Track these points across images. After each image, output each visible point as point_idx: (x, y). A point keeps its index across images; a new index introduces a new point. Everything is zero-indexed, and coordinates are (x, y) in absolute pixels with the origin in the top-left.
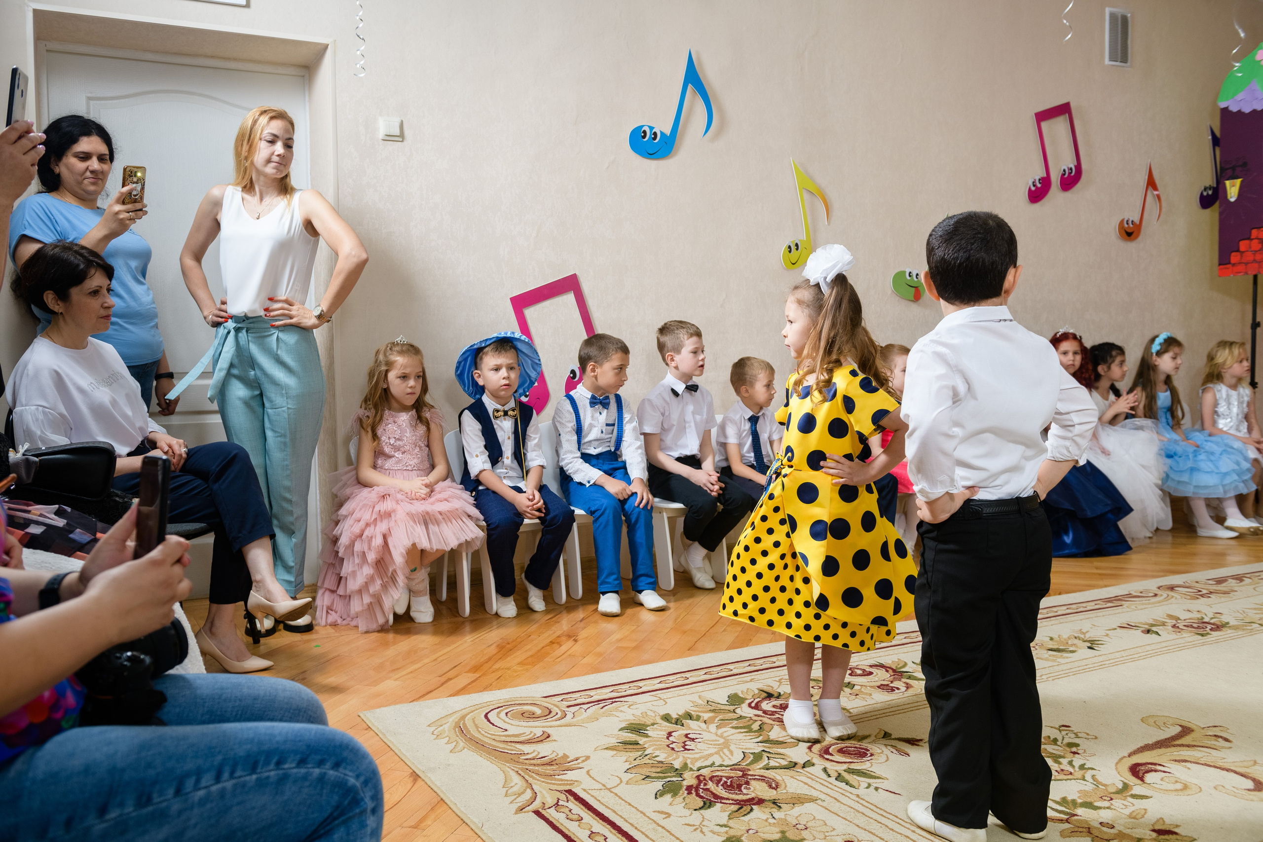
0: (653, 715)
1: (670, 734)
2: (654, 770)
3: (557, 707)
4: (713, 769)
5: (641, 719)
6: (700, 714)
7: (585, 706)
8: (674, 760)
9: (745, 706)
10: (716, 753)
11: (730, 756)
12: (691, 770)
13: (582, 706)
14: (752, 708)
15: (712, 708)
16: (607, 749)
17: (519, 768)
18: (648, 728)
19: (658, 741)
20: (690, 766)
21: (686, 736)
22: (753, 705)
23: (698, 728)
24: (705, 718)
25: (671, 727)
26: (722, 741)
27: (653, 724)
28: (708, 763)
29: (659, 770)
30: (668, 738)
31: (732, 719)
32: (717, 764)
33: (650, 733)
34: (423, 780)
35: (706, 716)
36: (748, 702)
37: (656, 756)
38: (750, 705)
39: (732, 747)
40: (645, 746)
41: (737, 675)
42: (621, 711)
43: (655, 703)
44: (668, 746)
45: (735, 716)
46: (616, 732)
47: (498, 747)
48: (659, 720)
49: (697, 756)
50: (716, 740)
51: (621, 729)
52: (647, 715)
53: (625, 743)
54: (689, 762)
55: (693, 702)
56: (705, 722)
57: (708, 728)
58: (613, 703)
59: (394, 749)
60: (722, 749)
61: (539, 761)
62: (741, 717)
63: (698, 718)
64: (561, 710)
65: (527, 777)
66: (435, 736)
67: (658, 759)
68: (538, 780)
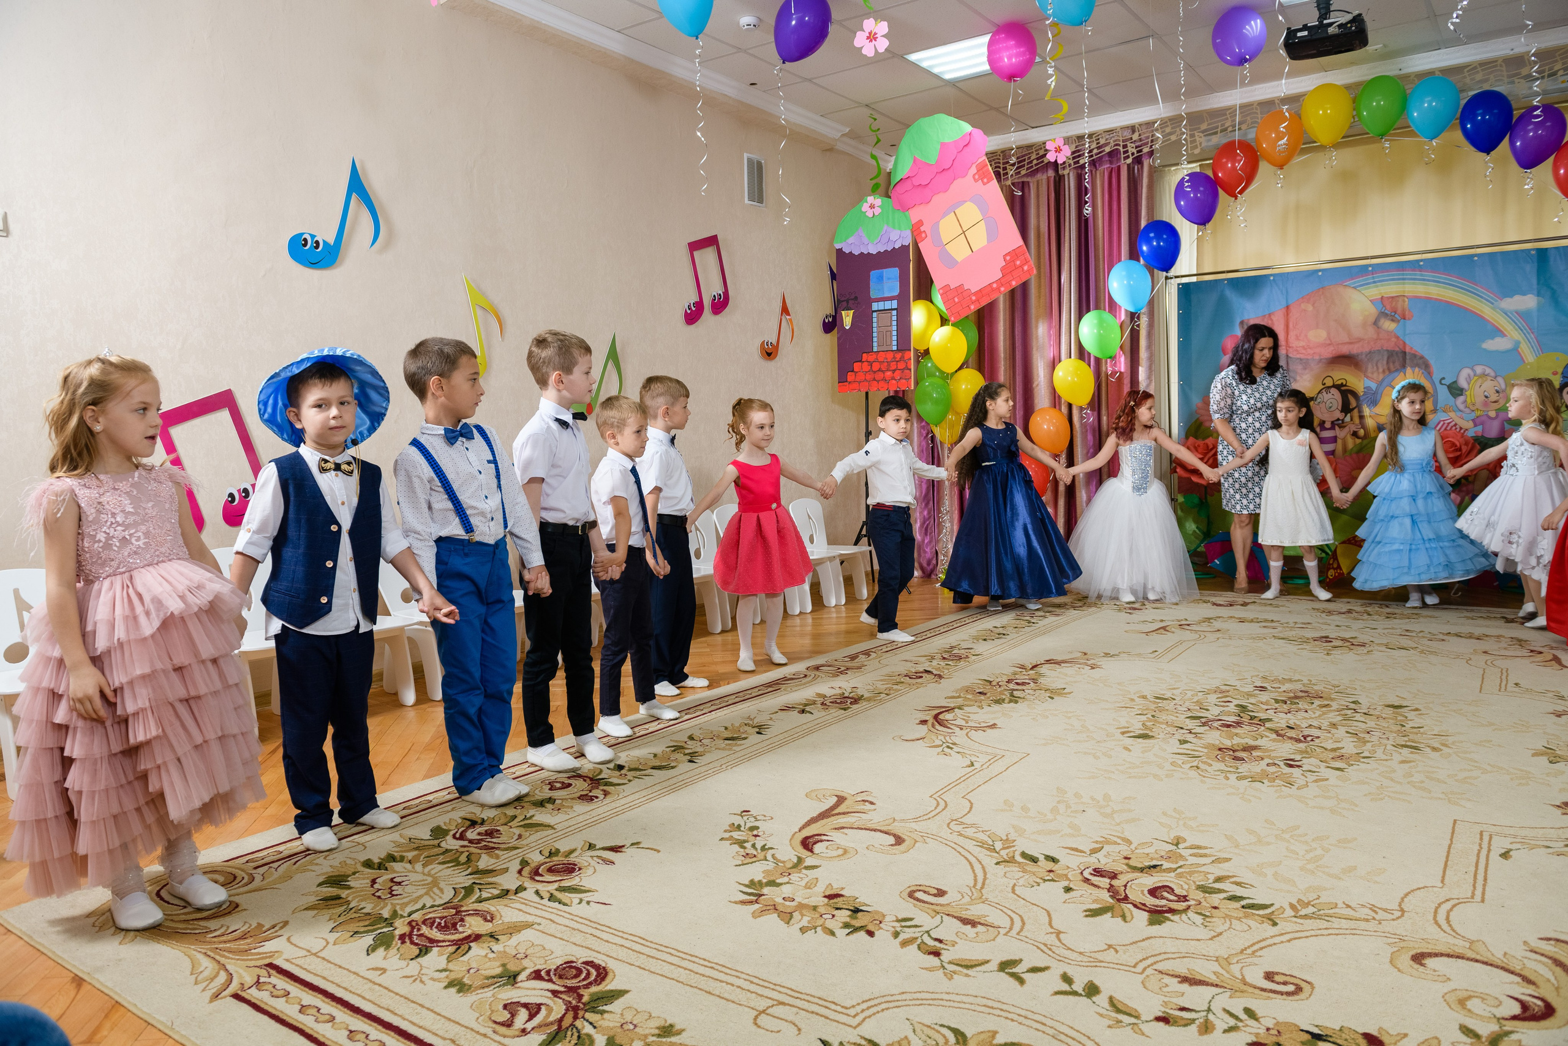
0: (353, 863)
1: (374, 882)
2: (362, 924)
3: (243, 870)
4: (424, 911)
5: (340, 869)
6: (404, 854)
7: (275, 865)
8: (382, 908)
9: (449, 838)
10: (427, 894)
11: (441, 895)
12: (402, 916)
13: (271, 865)
14: (457, 839)
15: (417, 845)
16: (306, 909)
17: (207, 949)
18: (349, 879)
19: (362, 891)
20: (400, 912)
21: (392, 880)
22: (458, 835)
23: (403, 870)
24: (410, 858)
25: (372, 873)
26: (430, 879)
27: (354, 873)
28: (419, 906)
29: (367, 923)
30: (372, 886)
31: (438, 855)
32: (428, 905)
33: (352, 884)
34: (90, 984)
35: (410, 855)
36: (452, 833)
37: (362, 909)
38: (454, 836)
39: (442, 885)
40: (350, 899)
41: (437, 805)
42: (317, 864)
43: (353, 849)
44: (373, 895)
45: (441, 850)
46: (314, 889)
47: (178, 928)
48: (360, 868)
49: (405, 900)
50: (423, 880)
51: (320, 885)
52: (346, 864)
53: (325, 899)
54: (398, 908)
55: (394, 842)
56: (410, 862)
57: (413, 868)
59: (45, 951)
60: (431, 889)
61: (230, 937)
62: (447, 851)
63: (402, 859)
64: (247, 874)
65: (218, 957)
66: (97, 928)
67: (364, 911)
68: (232, 959)
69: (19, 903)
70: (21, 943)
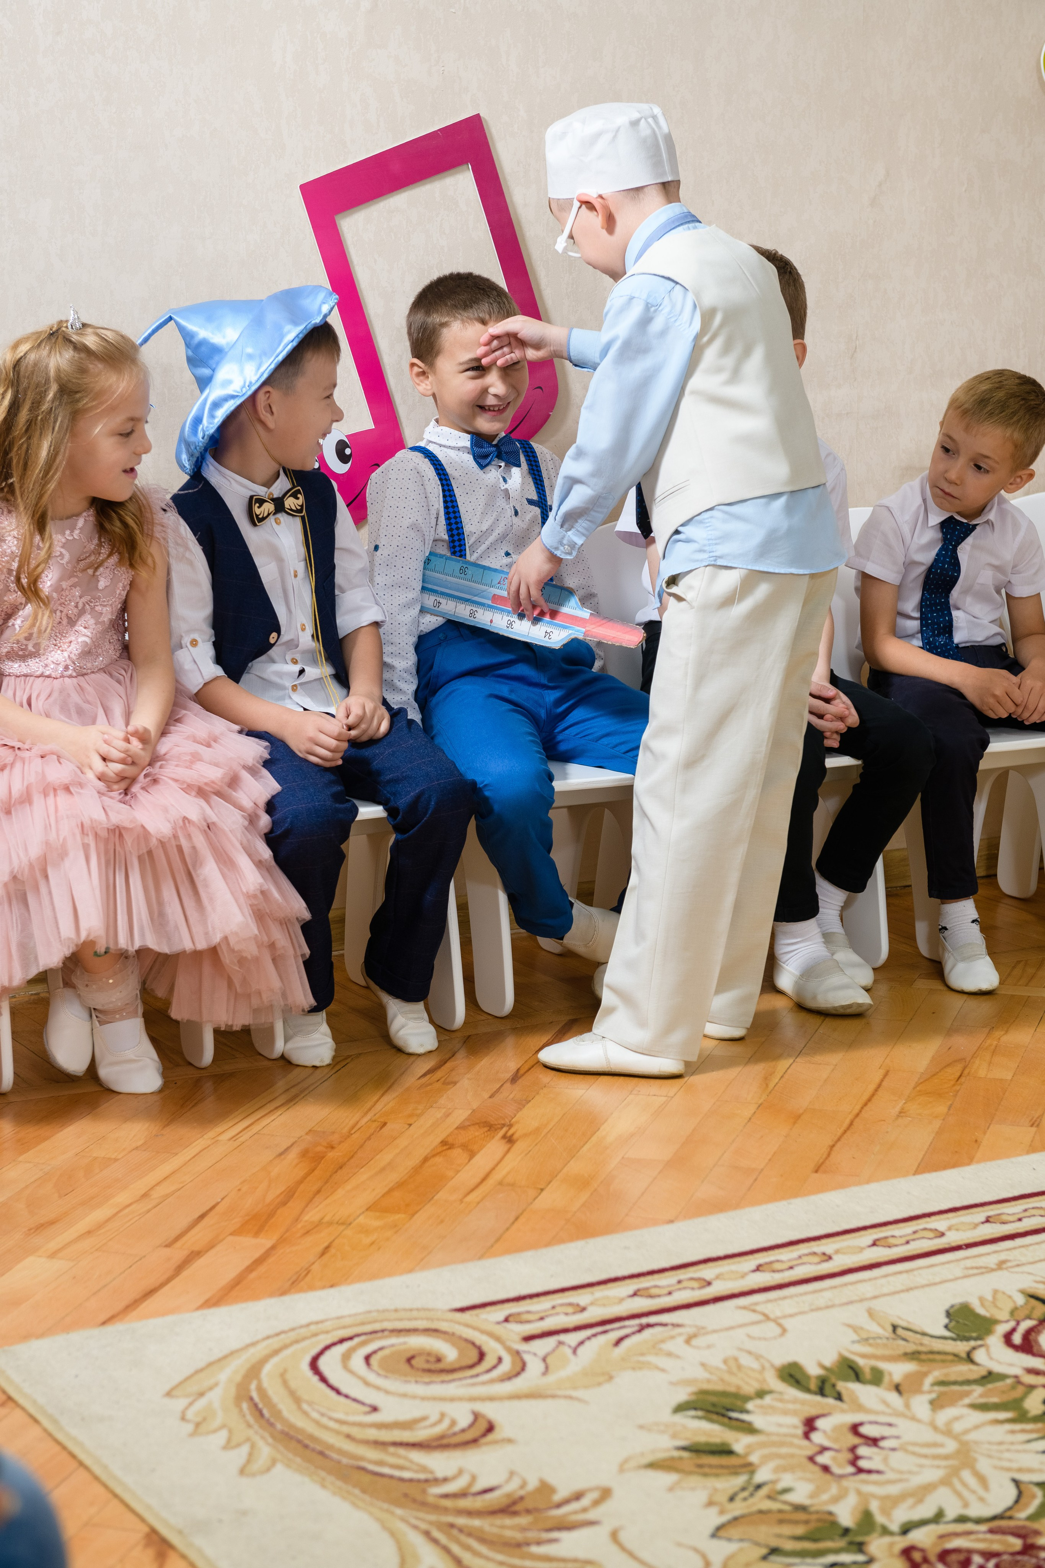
0: (755, 1365)
1: (810, 1425)
2: (787, 1530)
3: (498, 1339)
4: (941, 1529)
5: (727, 1377)
6: (883, 1365)
7: (572, 1339)
8: (836, 1500)
9: (995, 1341)
10: (945, 1482)
11: (981, 1492)
12: (885, 1531)
13: (562, 1337)
14: (1016, 1348)
15: (911, 1348)
16: (653, 1465)
17: (431, 1523)
18: (750, 1406)
19: (782, 1444)
20: (880, 1519)
21: (855, 1429)
22: (1017, 1339)
23: (881, 1407)
24: (897, 1378)
25: (812, 1403)
26: (951, 1446)
27: (761, 1394)
28: (926, 1511)
29: (800, 1530)
30: (806, 1435)
31: (968, 1382)
32: (951, 1513)
33: (757, 1419)
34: (183, 1557)
35: (898, 1370)
36: (1002, 1329)
37: (786, 1491)
38: (1008, 1338)
39: (984, 1465)
40: (754, 1458)
41: (958, 1248)
42: (670, 1354)
43: (755, 1330)
44: (811, 1459)
45: (971, 1372)
46: (666, 1416)
47: (362, 1458)
48: (775, 1383)
49: (893, 1490)
50: (935, 1445)
51: (680, 1408)
52: (740, 1367)
53: (695, 1449)
54: (874, 1507)
55: (855, 1329)
56: (898, 1388)
57: (907, 1406)
58: (642, 1328)
59: (88, 1462)
60: (955, 1472)
61: (478, 1503)
62: (990, 1377)
63: (877, 1378)
64: (509, 1350)
65: (456, 1549)
66: (190, 1427)
67: (792, 1498)
68: (487, 1558)
69: (26, 1337)
70: (36, 1431)
